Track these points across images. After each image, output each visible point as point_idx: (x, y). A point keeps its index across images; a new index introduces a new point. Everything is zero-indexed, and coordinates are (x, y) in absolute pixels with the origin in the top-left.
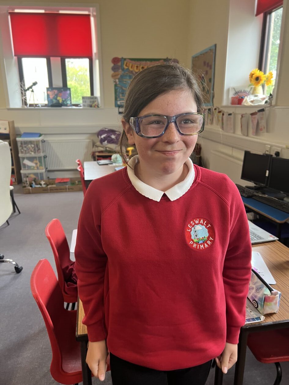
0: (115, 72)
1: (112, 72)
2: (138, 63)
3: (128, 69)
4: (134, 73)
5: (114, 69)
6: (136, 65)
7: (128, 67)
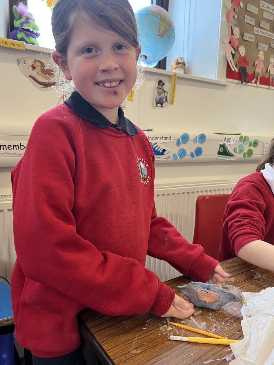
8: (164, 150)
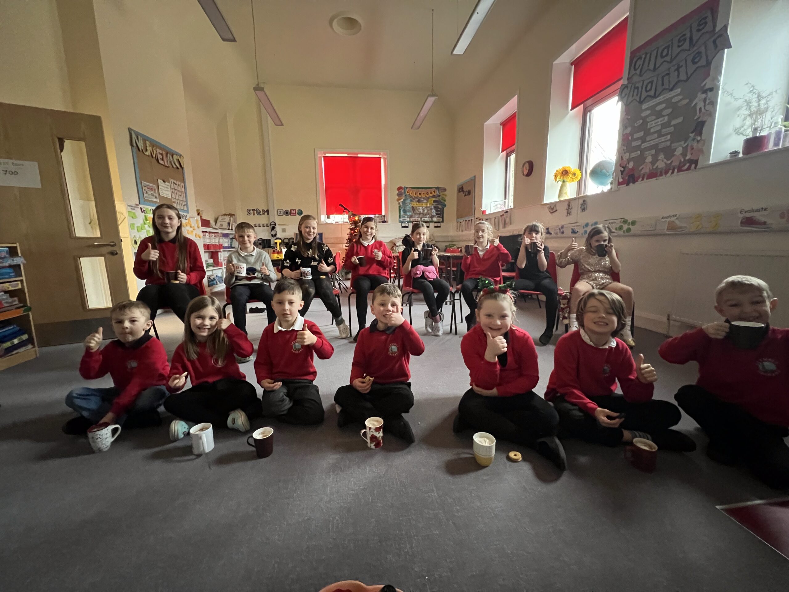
0: (399, 197)
1: (397, 197)
2: (416, 190)
3: (409, 195)
4: (414, 197)
5: (398, 195)
6: (415, 192)
7: (409, 193)
8: (578, 231)
